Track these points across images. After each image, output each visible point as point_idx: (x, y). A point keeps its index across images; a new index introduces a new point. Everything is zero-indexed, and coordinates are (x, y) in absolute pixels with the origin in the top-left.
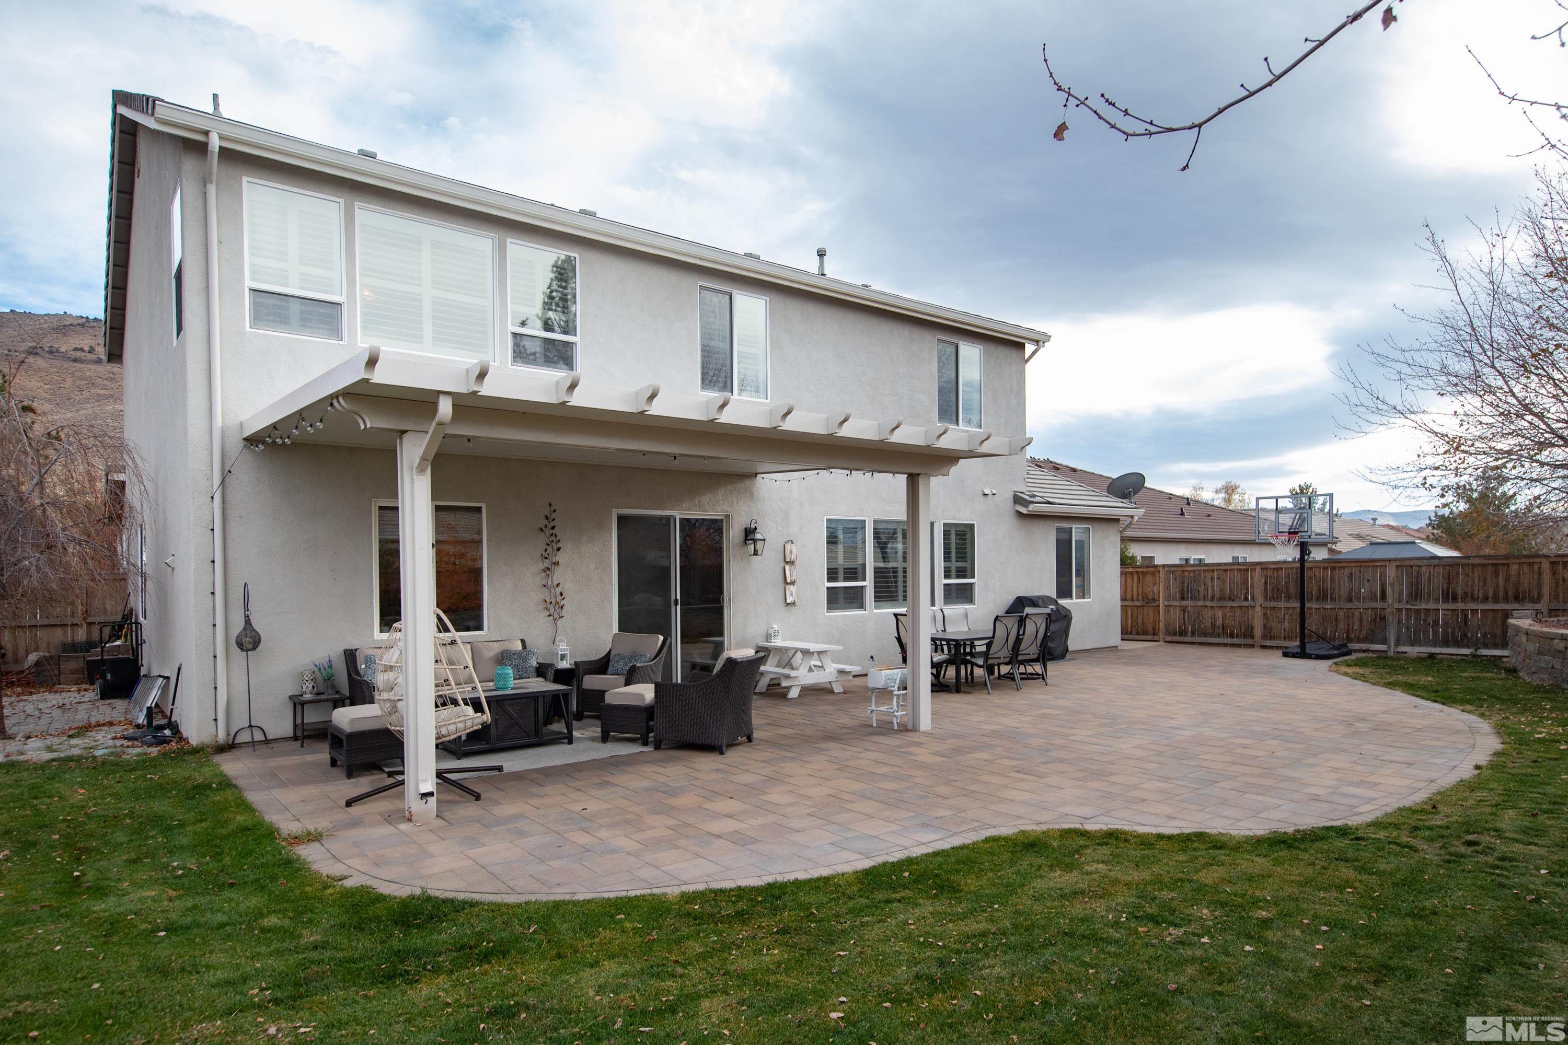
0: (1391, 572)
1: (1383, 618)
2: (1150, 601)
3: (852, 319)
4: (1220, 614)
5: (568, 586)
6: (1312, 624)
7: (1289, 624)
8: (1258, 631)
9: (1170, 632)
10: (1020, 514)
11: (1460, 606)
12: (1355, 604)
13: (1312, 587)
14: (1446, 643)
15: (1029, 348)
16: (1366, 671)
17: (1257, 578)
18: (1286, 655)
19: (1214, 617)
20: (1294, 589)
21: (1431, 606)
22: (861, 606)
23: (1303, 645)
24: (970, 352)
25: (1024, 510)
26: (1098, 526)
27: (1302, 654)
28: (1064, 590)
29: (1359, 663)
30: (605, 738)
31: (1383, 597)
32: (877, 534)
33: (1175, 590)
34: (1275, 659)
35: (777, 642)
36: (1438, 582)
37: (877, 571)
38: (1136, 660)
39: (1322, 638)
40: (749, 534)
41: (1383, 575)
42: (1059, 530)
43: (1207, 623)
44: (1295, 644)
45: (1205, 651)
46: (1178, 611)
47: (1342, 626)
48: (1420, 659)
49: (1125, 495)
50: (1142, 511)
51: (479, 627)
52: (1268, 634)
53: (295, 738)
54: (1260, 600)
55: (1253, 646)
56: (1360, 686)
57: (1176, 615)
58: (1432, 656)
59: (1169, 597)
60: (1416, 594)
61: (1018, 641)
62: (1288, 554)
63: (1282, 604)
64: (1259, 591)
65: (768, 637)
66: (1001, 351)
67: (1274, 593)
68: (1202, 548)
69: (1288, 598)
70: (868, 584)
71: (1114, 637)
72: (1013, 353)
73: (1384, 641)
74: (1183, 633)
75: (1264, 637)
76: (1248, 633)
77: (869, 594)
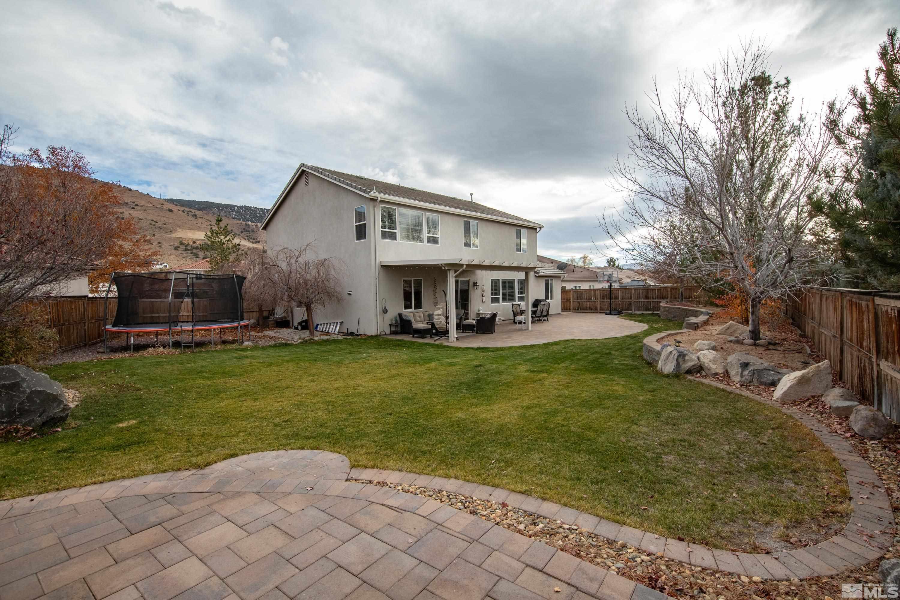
0: (633, 291)
1: (631, 304)
2: (568, 300)
3: (496, 225)
4: (588, 303)
5: (438, 298)
6: (613, 306)
7: (607, 306)
8: (599, 308)
9: (574, 309)
10: (536, 276)
11: (650, 300)
12: (624, 300)
13: (613, 296)
14: (646, 310)
15: (538, 229)
16: (626, 317)
17: (598, 294)
18: (606, 314)
19: (587, 305)
20: (608, 297)
21: (643, 300)
22: (499, 302)
23: (610, 312)
24: (523, 231)
25: (537, 275)
26: (556, 279)
27: (610, 314)
28: (547, 297)
29: (625, 316)
30: (463, 332)
31: (631, 298)
32: (502, 282)
33: (575, 297)
34: (604, 316)
35: (481, 312)
36: (644, 294)
37: (503, 293)
38: (566, 316)
39: (615, 310)
40: (475, 284)
41: (631, 292)
42: (546, 280)
43: (585, 306)
44: (608, 312)
45: (584, 314)
46: (577, 303)
47: (621, 306)
48: (640, 314)
49: (562, 269)
50: (567, 274)
51: (421, 308)
52: (602, 309)
53: (390, 334)
54: (599, 299)
55: (597, 313)
56: (624, 320)
57: (576, 304)
58: (643, 313)
59: (574, 299)
60: (639, 298)
61: (543, 310)
62: (606, 286)
63: (605, 301)
64: (599, 297)
65: (479, 311)
66: (531, 231)
67: (603, 297)
68: (580, 283)
69: (607, 299)
70: (500, 296)
71: (560, 311)
72: (534, 231)
73: (631, 310)
74: (578, 309)
75: (600, 310)
76: (596, 309)
77: (501, 299)
